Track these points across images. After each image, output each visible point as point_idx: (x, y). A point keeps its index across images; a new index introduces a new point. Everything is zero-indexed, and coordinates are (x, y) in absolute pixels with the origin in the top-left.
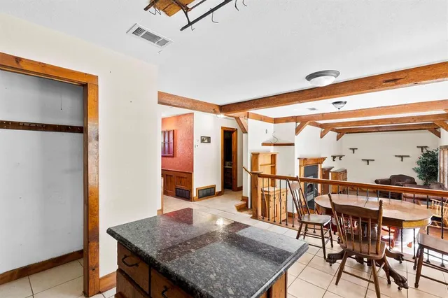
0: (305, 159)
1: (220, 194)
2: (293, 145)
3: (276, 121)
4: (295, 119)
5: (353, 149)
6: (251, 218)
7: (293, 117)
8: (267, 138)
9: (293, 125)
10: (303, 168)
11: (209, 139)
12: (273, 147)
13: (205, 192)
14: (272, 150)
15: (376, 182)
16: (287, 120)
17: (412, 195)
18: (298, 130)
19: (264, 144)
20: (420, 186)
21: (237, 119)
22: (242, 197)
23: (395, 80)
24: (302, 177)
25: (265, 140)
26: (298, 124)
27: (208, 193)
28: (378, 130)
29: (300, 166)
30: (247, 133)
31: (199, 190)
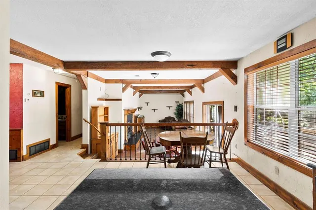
0: (129, 110)
1: (54, 146)
2: (120, 100)
3: (107, 81)
4: (122, 81)
5: (147, 103)
6: (100, 161)
7: (120, 80)
8: (101, 94)
9: (121, 86)
10: (126, 116)
11: (42, 94)
12: (104, 101)
13: (37, 148)
14: (105, 104)
15: (159, 121)
16: (116, 81)
17: (178, 127)
18: (124, 89)
19: (99, 99)
20: (177, 122)
21: (79, 76)
22: (82, 145)
23: (192, 65)
24: (126, 123)
25: (99, 96)
26: (124, 85)
27: (42, 148)
28: (160, 92)
29: (125, 115)
30: (86, 89)
31: (30, 148)
